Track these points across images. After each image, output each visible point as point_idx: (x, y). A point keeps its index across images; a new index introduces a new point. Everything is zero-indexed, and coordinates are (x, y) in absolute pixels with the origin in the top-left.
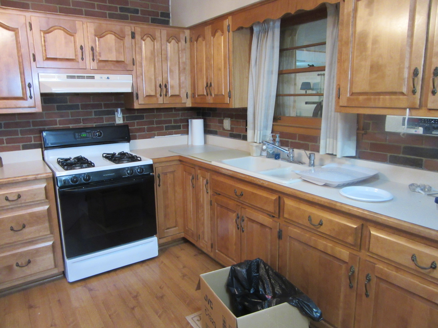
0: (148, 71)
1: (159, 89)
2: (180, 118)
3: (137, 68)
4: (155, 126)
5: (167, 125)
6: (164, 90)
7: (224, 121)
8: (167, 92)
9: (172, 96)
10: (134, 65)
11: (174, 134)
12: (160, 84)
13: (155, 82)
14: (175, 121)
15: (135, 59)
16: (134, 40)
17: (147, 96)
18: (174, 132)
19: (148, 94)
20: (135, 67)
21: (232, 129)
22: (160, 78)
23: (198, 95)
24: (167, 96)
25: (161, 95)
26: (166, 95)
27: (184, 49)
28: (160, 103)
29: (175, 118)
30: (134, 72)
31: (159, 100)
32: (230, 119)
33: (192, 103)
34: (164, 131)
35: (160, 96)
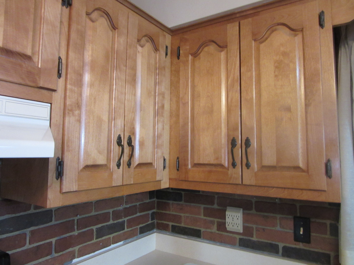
0: (95, 99)
1: (116, 149)
2: (125, 206)
3: (69, 86)
4: (76, 233)
5: (100, 226)
6: (127, 150)
7: (227, 213)
8: (132, 155)
9: (140, 165)
10: (59, 76)
11: (113, 244)
12: (120, 135)
13: (110, 131)
14: (117, 215)
15: (64, 61)
16: (68, 9)
17: (87, 167)
18: (113, 237)
19: (90, 163)
20: (61, 81)
21: (247, 230)
22: (120, 123)
23: (196, 165)
24: (132, 165)
25: (119, 165)
26: (129, 165)
27: (164, 68)
28: (116, 185)
29: (115, 209)
30: (58, 97)
31: (115, 176)
32: (242, 209)
33: (170, 179)
34: (95, 241)
35: (116, 167)
